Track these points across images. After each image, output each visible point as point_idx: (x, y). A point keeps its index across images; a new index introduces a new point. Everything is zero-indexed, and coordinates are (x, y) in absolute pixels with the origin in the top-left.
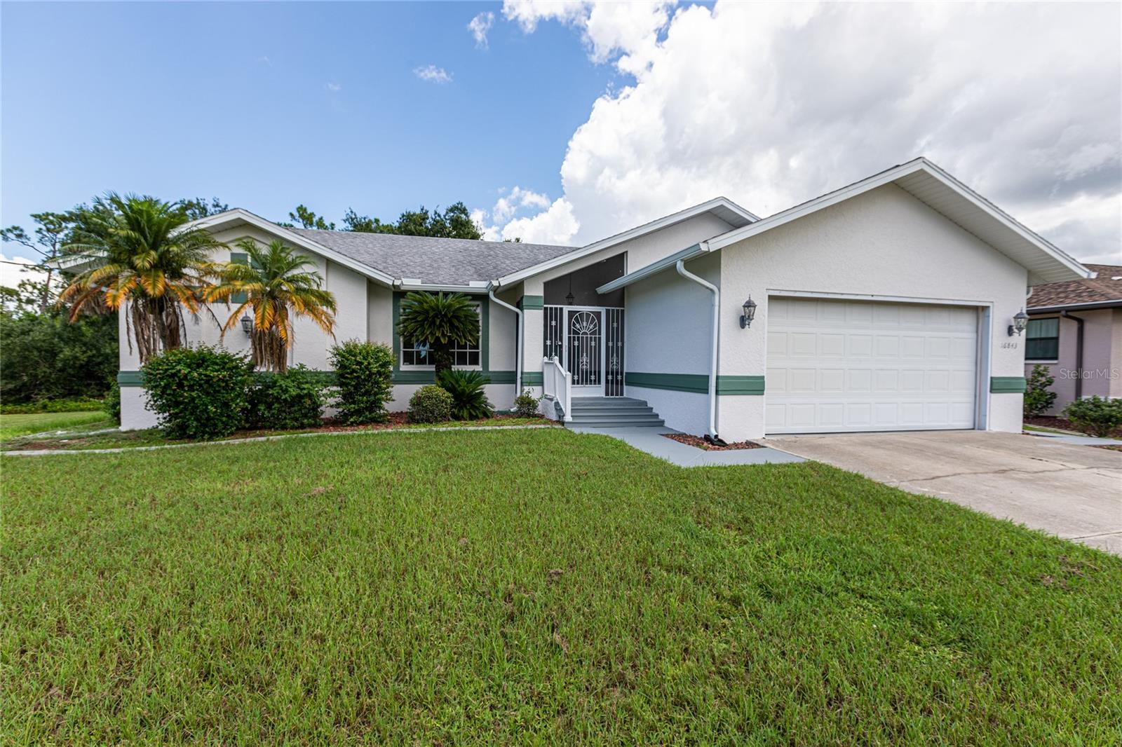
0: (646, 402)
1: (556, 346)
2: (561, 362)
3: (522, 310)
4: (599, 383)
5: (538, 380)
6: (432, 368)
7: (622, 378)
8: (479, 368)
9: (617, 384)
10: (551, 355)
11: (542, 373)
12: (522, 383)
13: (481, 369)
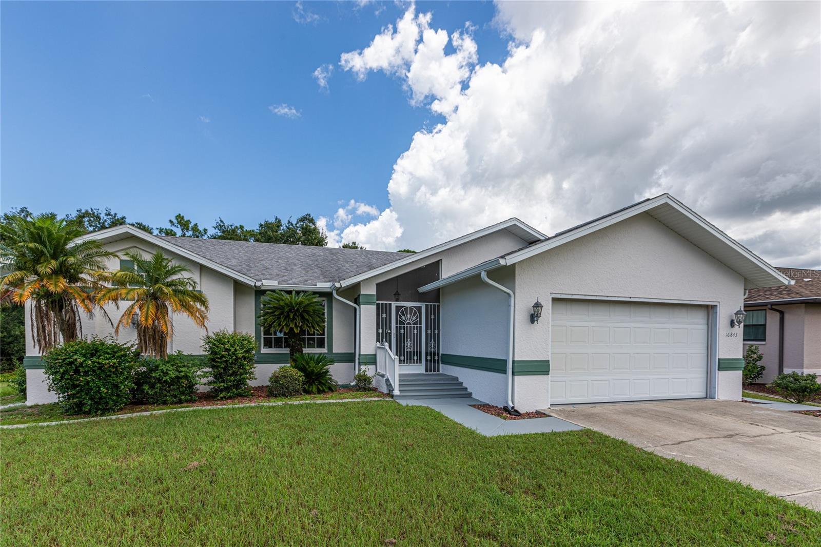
0: (457, 378)
1: (386, 334)
2: (390, 348)
3: (359, 305)
4: (421, 363)
5: (372, 360)
6: (287, 351)
7: (438, 358)
8: (324, 350)
9: (434, 362)
10: (382, 341)
11: (375, 355)
12: (359, 363)
13: (327, 352)
